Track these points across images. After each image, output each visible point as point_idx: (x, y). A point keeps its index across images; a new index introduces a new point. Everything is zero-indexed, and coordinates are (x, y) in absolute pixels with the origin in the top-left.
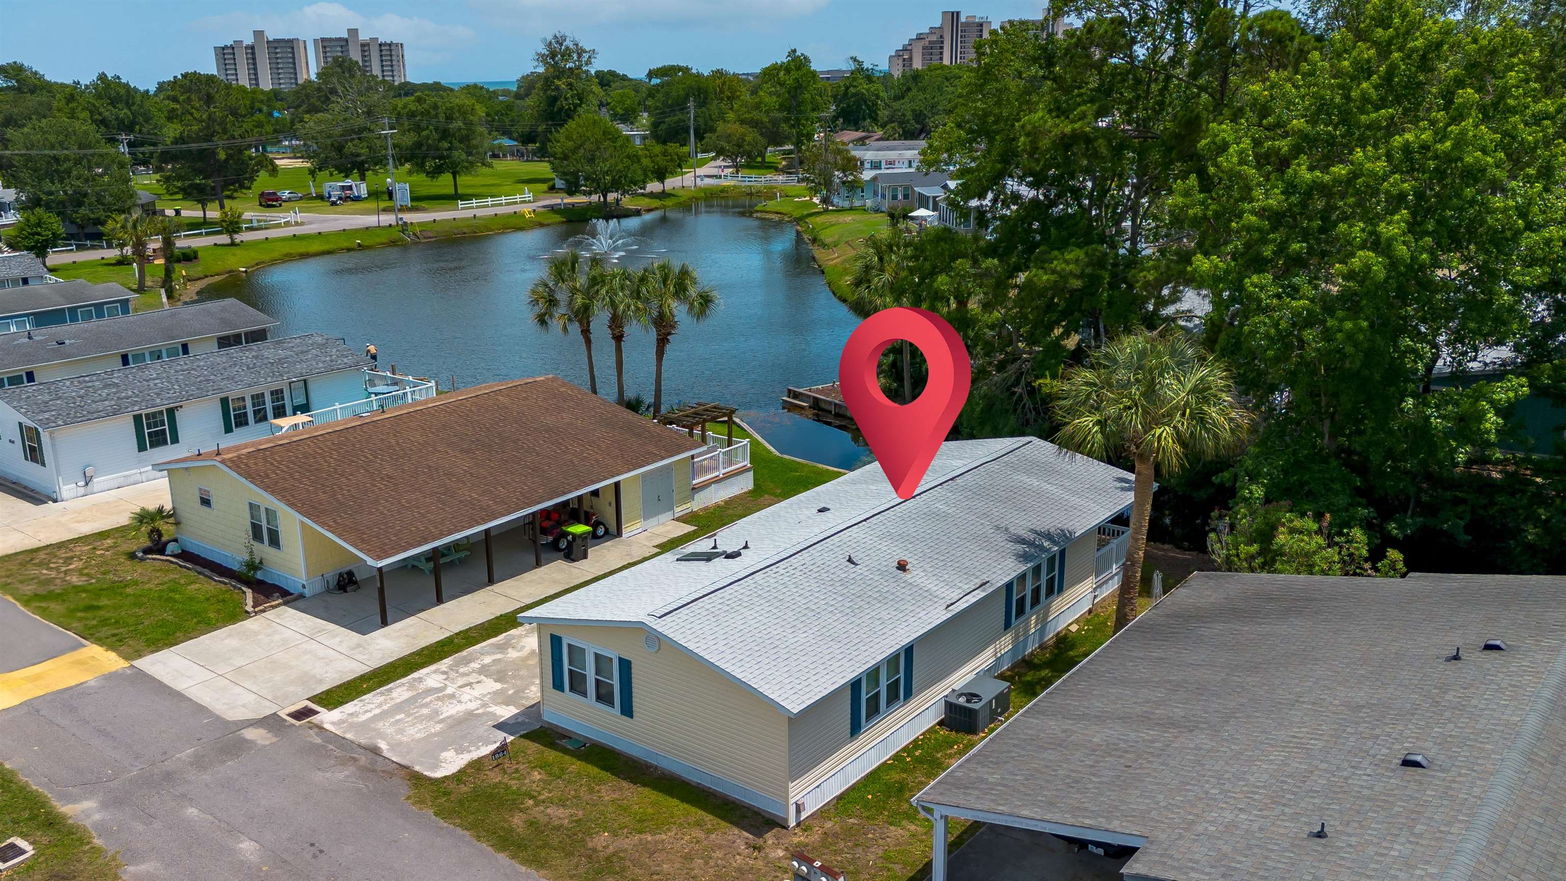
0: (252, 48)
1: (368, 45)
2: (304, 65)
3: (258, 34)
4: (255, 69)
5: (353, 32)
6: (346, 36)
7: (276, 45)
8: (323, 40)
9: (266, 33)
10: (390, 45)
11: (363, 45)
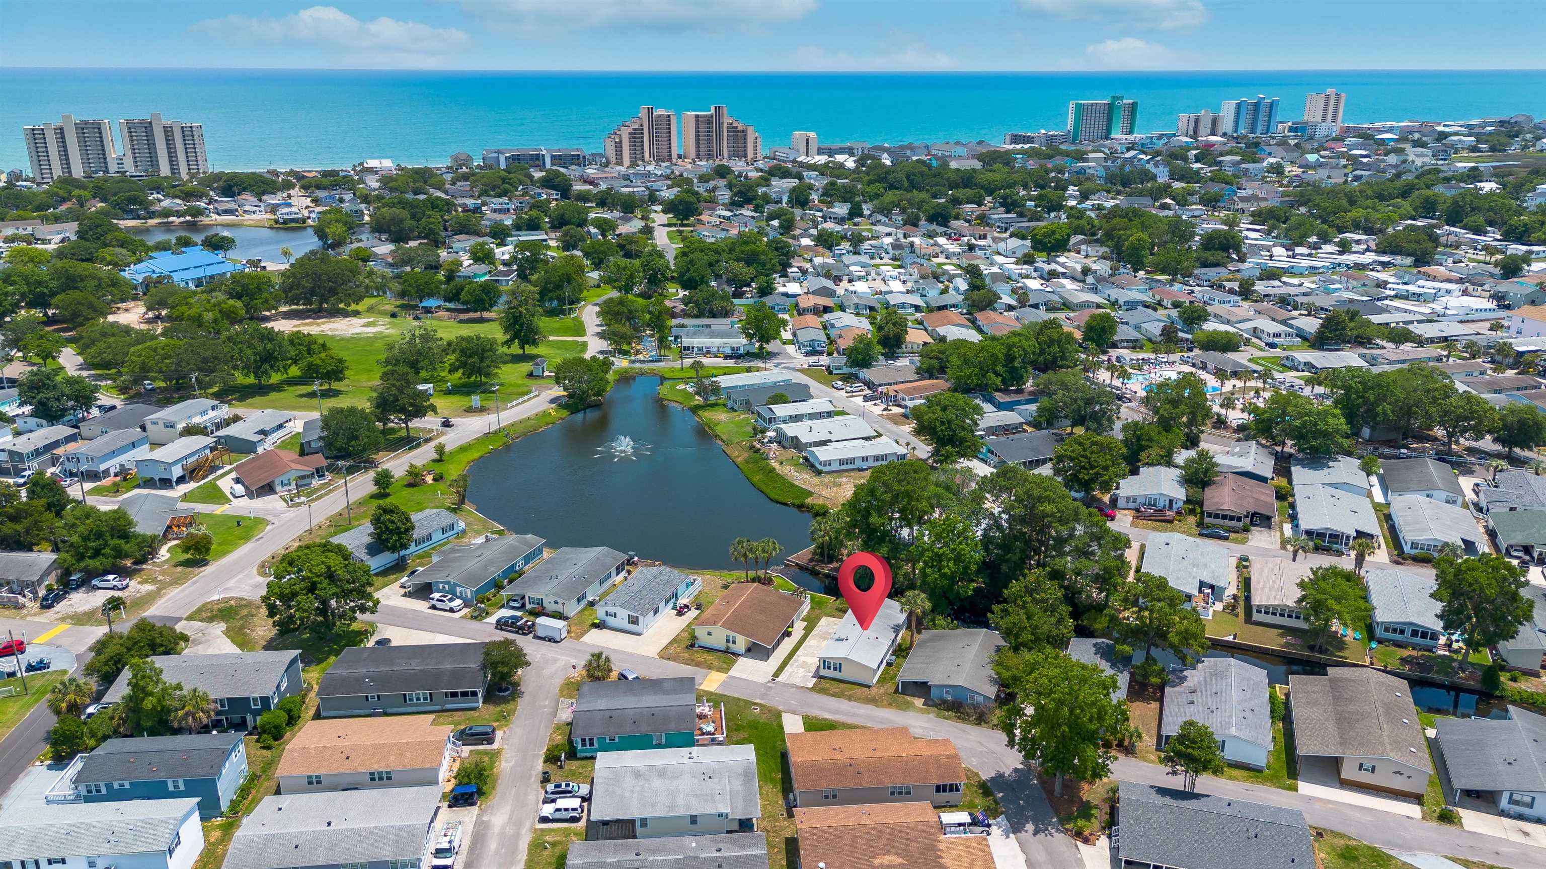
0: (61, 129)
1: (169, 128)
2: (111, 144)
5: (154, 116)
6: (147, 118)
8: (128, 122)
11: (165, 126)
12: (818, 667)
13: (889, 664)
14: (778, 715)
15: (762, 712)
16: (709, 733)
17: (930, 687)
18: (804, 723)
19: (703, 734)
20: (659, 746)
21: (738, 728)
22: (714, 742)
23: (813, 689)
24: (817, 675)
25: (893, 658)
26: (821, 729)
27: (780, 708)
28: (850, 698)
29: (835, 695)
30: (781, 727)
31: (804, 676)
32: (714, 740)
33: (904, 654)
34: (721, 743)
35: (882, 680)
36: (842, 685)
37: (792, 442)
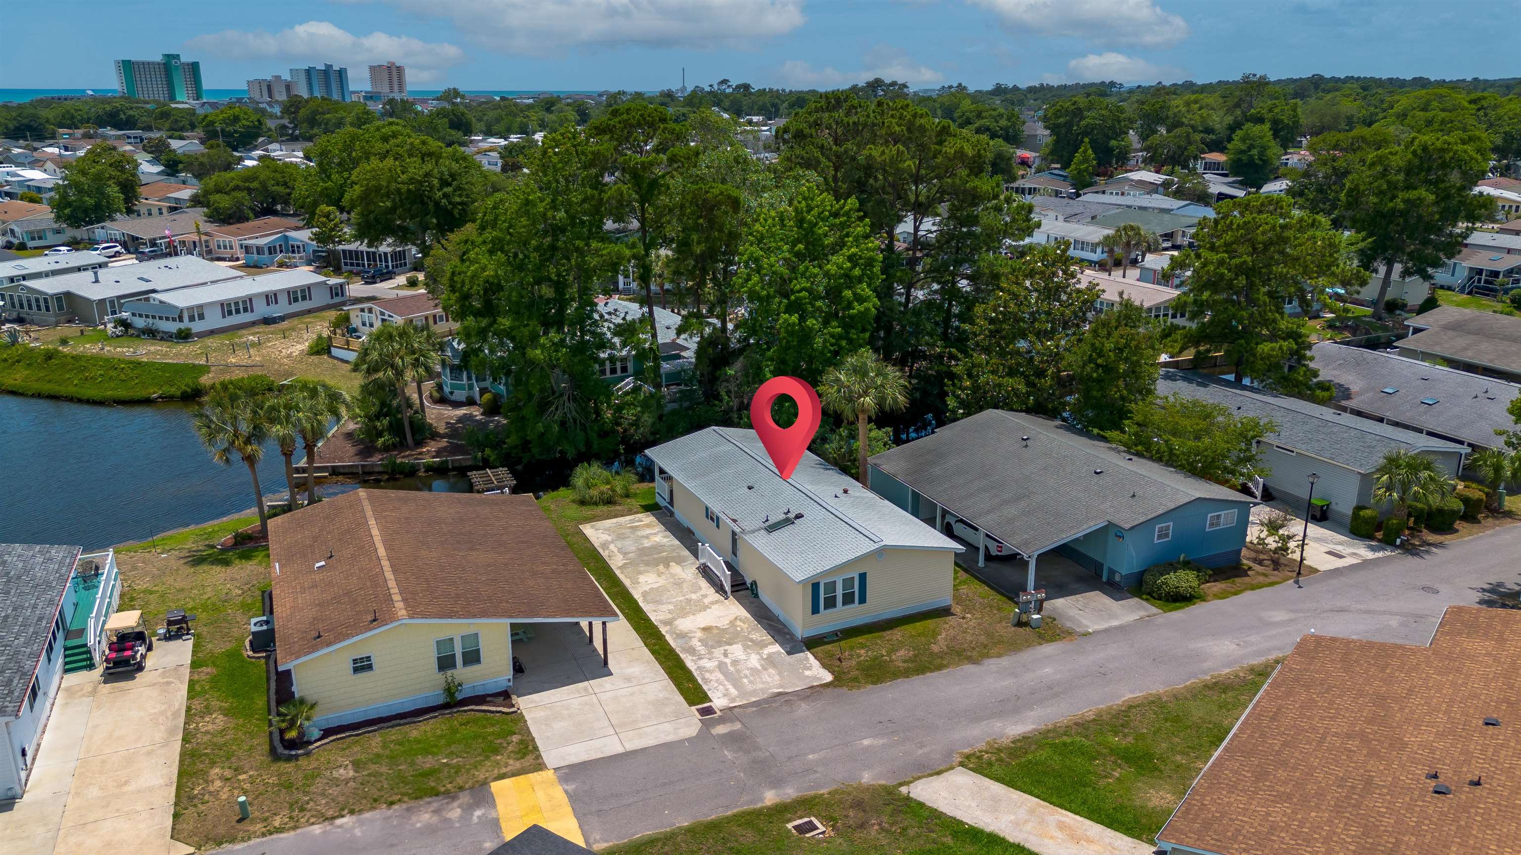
37: (61, 308)
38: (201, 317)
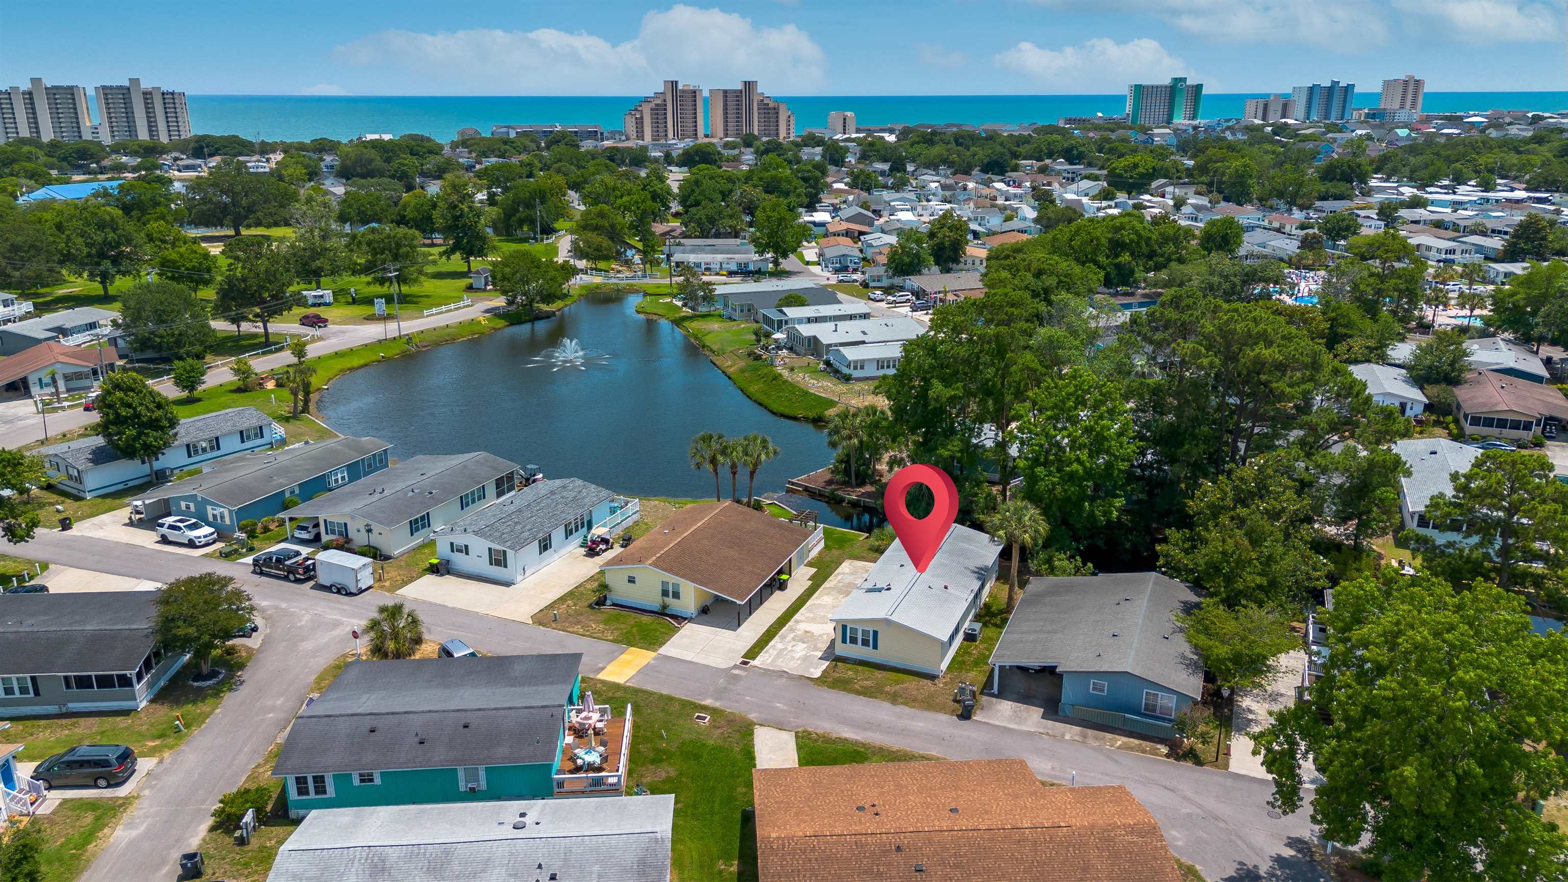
0: (30, 93)
1: (151, 93)
2: (85, 110)
3: (36, 81)
4: (34, 113)
5: (135, 82)
6: (127, 84)
7: (53, 92)
8: (104, 88)
9: (44, 81)
10: (173, 94)
11: (145, 93)
12: (833, 642)
13: (970, 637)
14: (746, 731)
15: (714, 725)
16: (591, 767)
17: (1060, 676)
18: (799, 748)
19: (578, 769)
20: (473, 795)
21: (658, 759)
22: (598, 788)
23: (823, 681)
24: (830, 654)
25: (978, 626)
26: (834, 762)
27: (753, 716)
28: (894, 699)
29: (865, 692)
30: (750, 756)
31: (805, 658)
32: (598, 782)
33: (997, 620)
34: (614, 790)
35: (957, 664)
36: (879, 674)
37: (809, 345)
38: (862, 368)
